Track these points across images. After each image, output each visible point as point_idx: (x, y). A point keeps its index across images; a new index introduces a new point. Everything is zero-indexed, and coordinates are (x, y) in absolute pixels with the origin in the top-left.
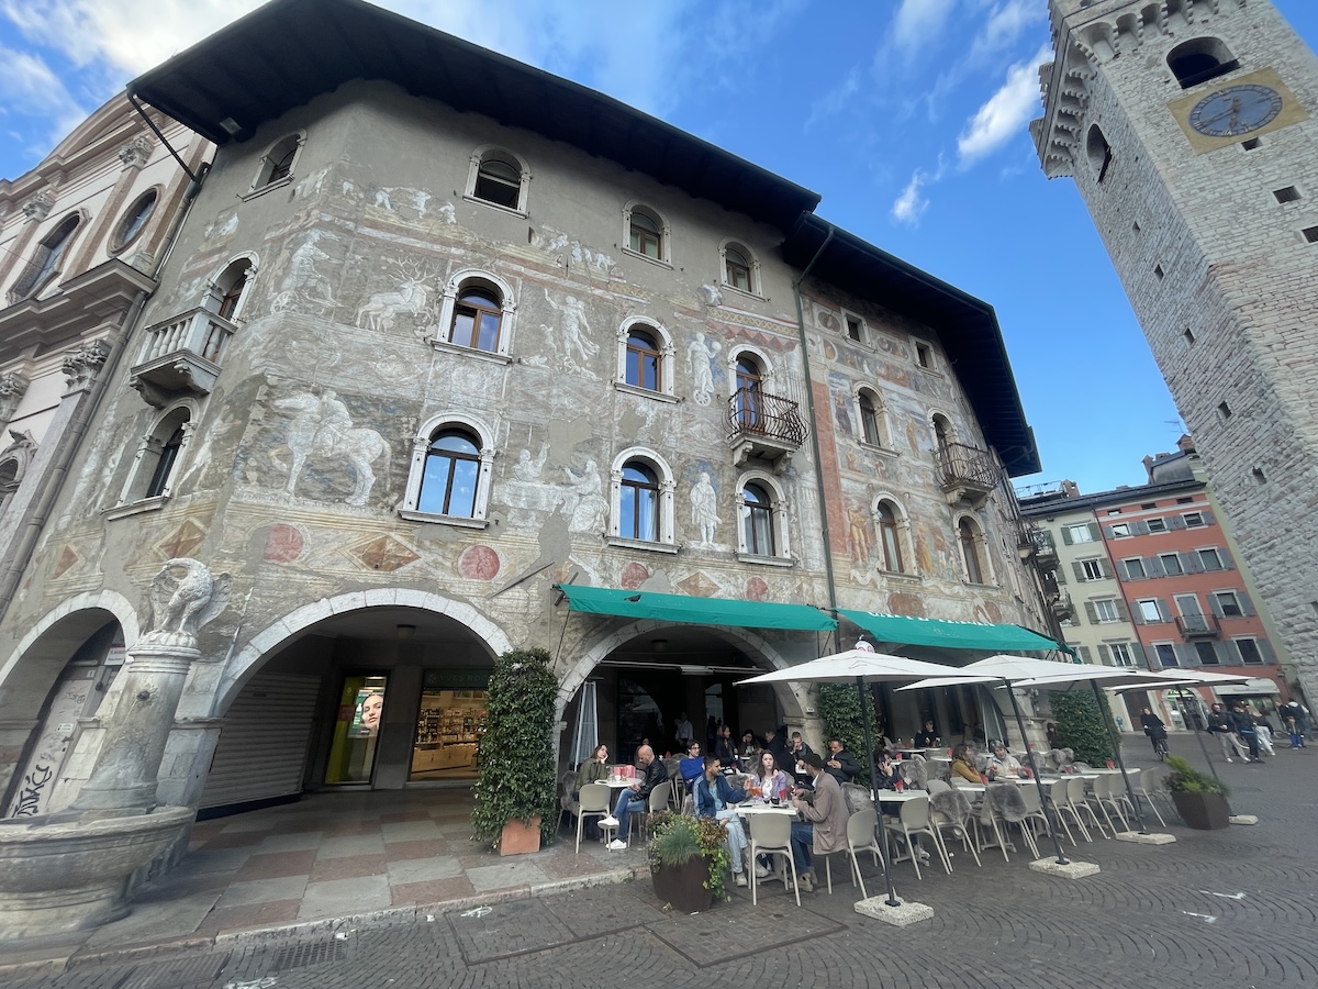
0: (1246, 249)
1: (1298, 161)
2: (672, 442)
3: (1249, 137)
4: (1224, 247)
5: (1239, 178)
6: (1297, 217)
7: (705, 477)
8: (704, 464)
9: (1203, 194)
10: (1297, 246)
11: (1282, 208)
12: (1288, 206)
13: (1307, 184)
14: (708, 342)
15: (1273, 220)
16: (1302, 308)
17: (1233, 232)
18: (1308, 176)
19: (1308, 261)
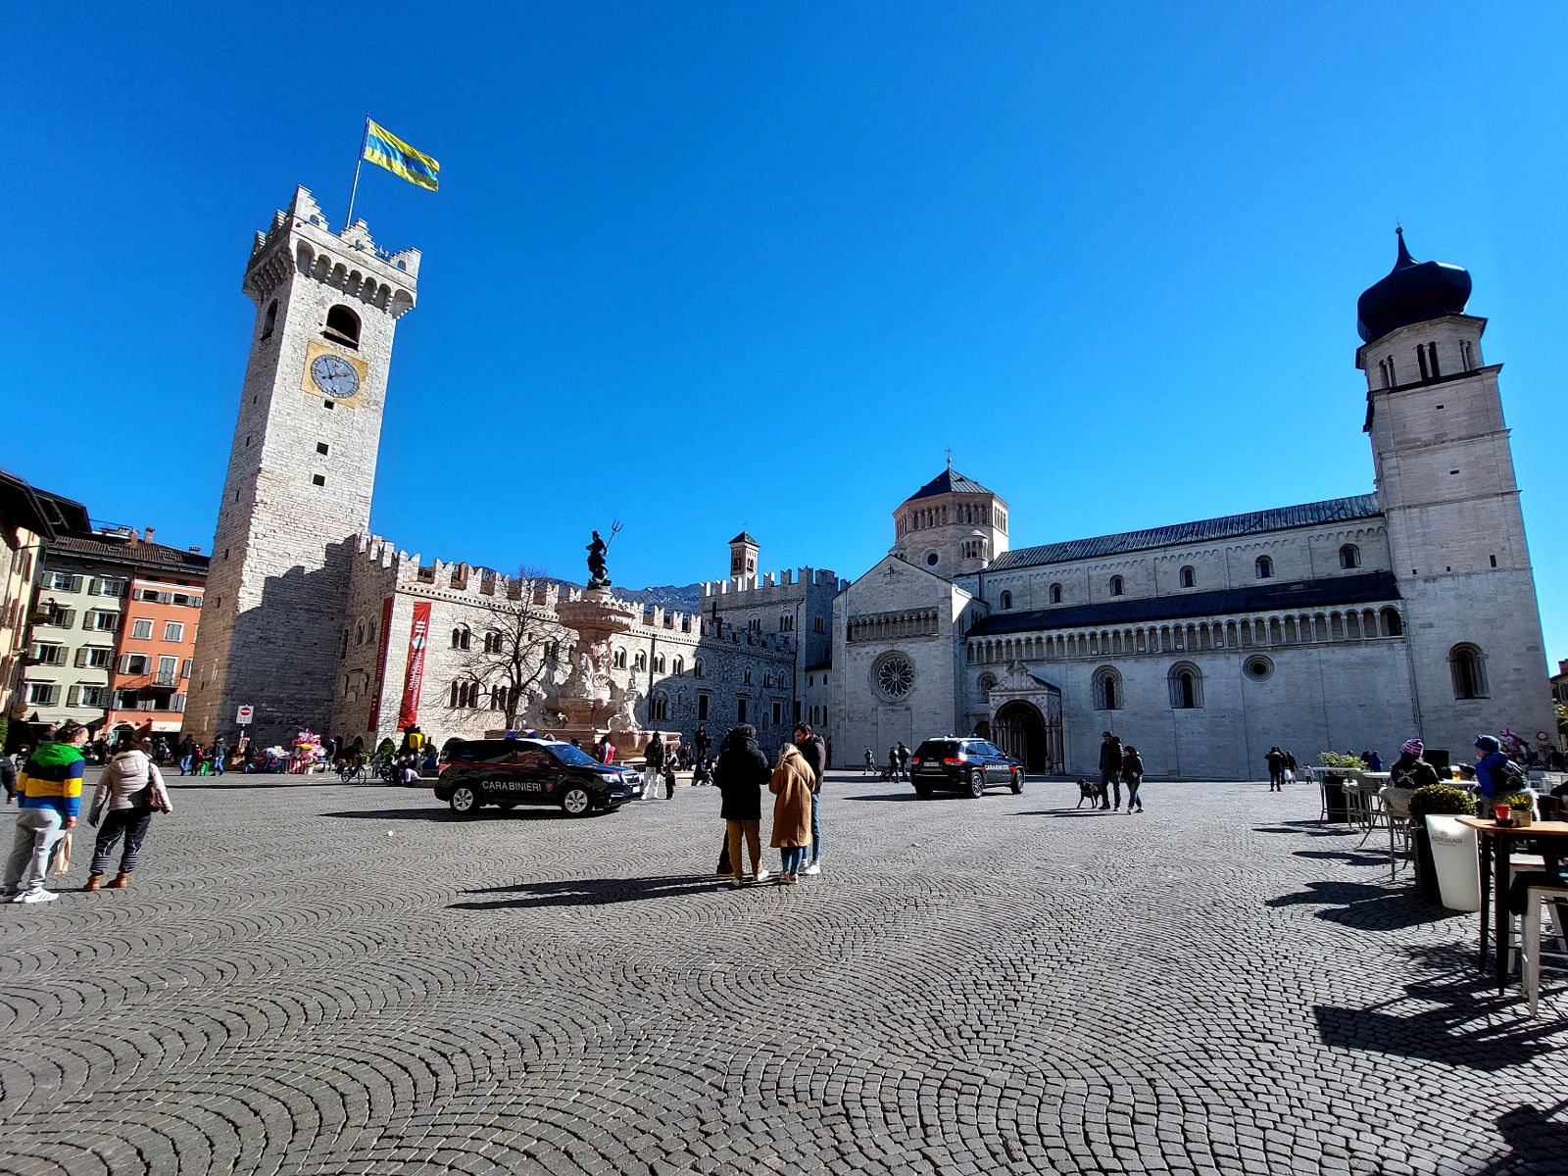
1: (339, 432)
3: (331, 399)
5: (311, 421)
6: (319, 465)
10: (307, 483)
11: (316, 455)
12: (320, 456)
13: (333, 449)
15: (308, 460)
18: (337, 444)
19: (306, 494)
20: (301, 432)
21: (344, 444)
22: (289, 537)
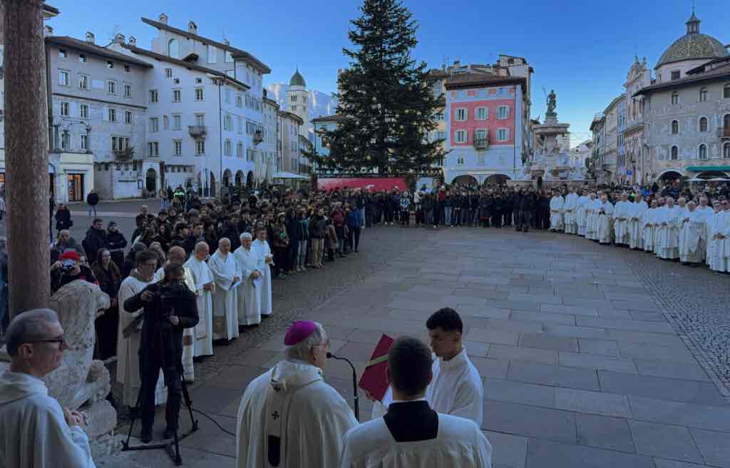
2: (708, 141)
7: (715, 145)
8: (715, 143)
14: (717, 116)
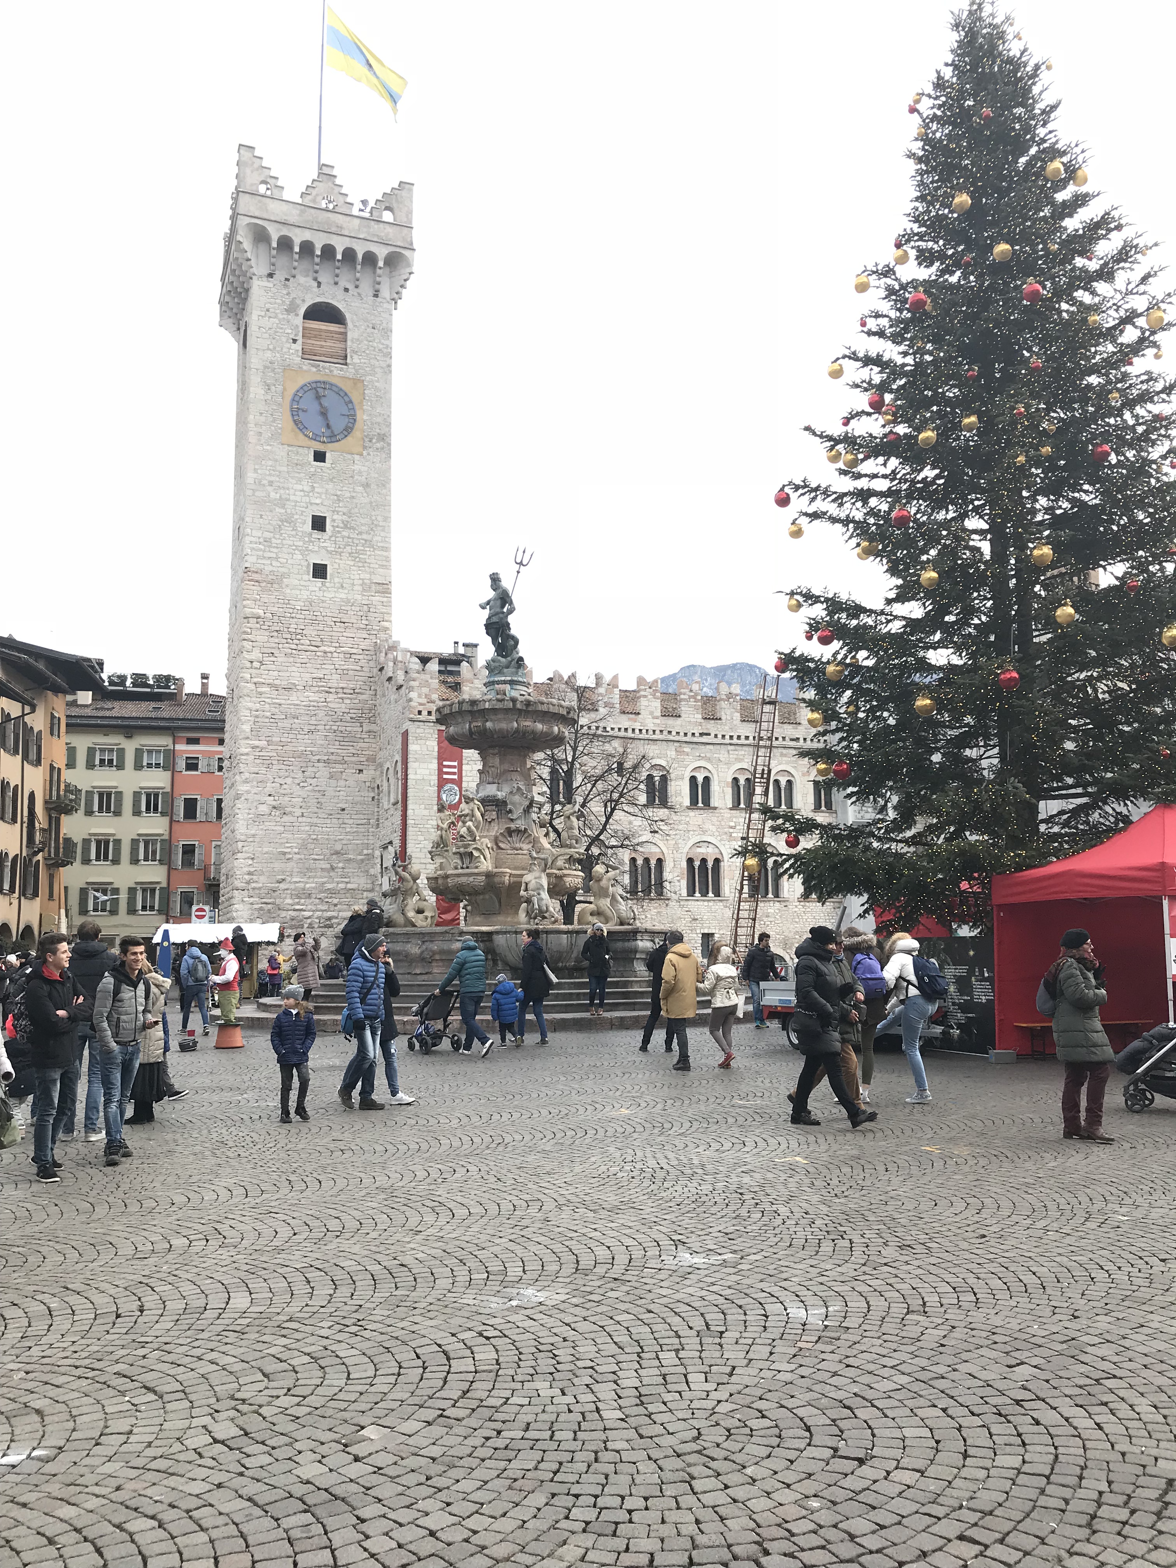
0: (274, 563)
1: (339, 493)
3: (321, 447)
4: (261, 553)
5: (300, 487)
6: (316, 549)
9: (269, 488)
10: (306, 577)
11: (311, 534)
12: (316, 534)
13: (334, 521)
15: (301, 543)
16: (285, 636)
17: (274, 540)
18: (338, 512)
19: (305, 594)
20: (289, 505)
21: (345, 510)
22: (292, 660)
